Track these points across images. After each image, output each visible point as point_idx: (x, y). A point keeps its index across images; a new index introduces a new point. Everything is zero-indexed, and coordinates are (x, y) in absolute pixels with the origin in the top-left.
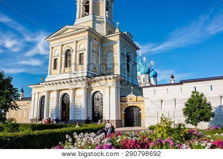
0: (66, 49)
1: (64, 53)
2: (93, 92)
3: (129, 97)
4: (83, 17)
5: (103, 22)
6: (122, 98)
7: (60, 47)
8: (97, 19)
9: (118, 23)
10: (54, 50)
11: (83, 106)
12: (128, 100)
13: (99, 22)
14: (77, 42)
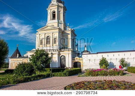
0: (47, 36)
1: (46, 37)
2: (61, 56)
3: (76, 58)
4: (52, 20)
5: (62, 23)
6: (73, 58)
7: (44, 35)
8: (60, 22)
9: (68, 24)
10: (40, 35)
11: (57, 61)
12: (76, 59)
13: (61, 23)
14: (53, 33)
